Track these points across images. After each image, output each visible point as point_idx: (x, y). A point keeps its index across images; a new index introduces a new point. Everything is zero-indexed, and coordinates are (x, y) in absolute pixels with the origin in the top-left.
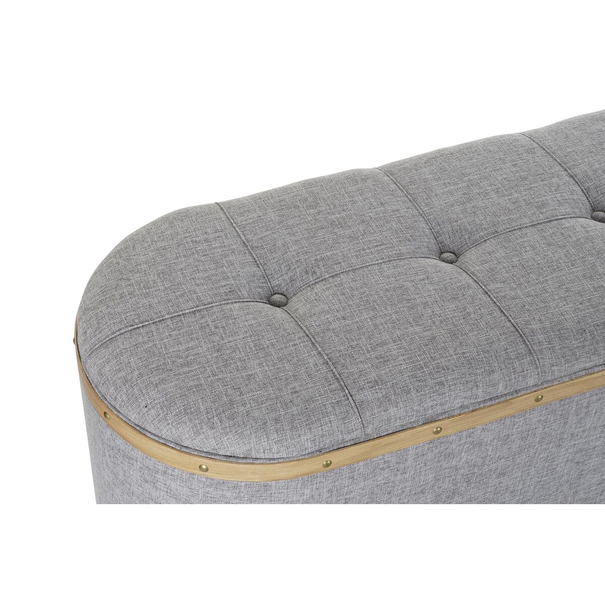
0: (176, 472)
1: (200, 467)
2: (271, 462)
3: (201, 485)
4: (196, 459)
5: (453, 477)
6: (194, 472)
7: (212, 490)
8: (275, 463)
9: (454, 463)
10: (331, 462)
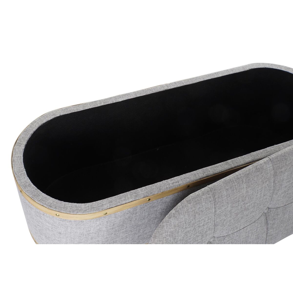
0: (48, 215)
1: (56, 214)
2: (83, 214)
3: (57, 220)
4: (54, 212)
5: (155, 213)
6: (54, 216)
7: (61, 222)
8: (85, 214)
9: (155, 209)
10: (107, 213)
